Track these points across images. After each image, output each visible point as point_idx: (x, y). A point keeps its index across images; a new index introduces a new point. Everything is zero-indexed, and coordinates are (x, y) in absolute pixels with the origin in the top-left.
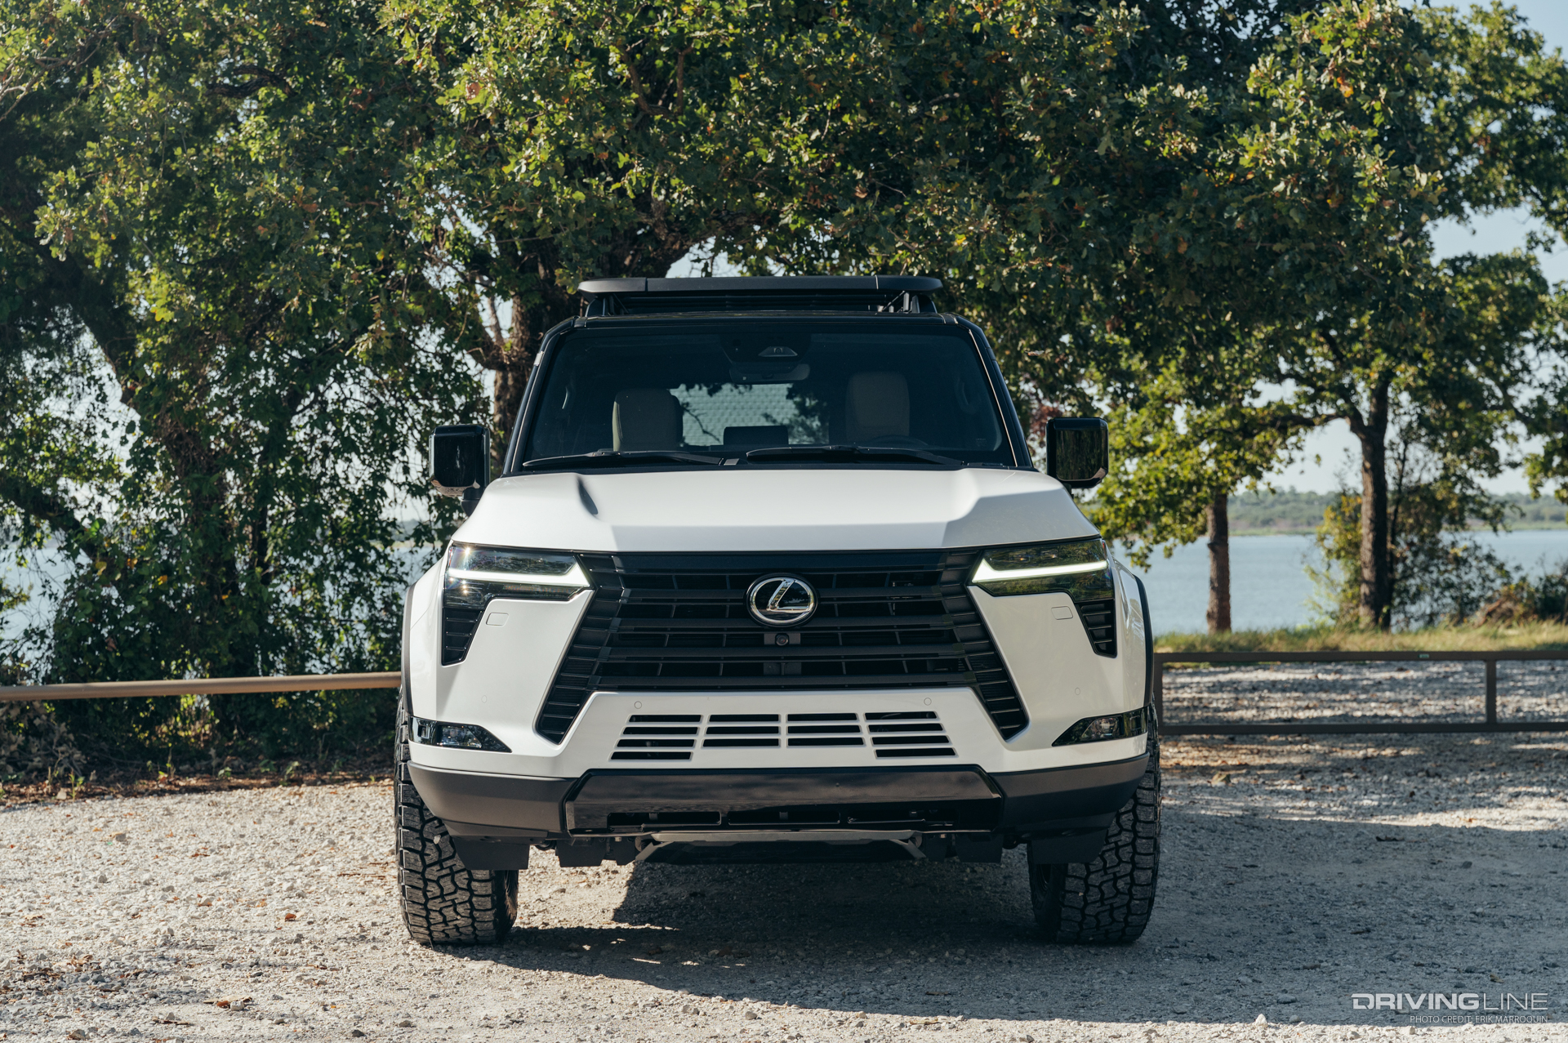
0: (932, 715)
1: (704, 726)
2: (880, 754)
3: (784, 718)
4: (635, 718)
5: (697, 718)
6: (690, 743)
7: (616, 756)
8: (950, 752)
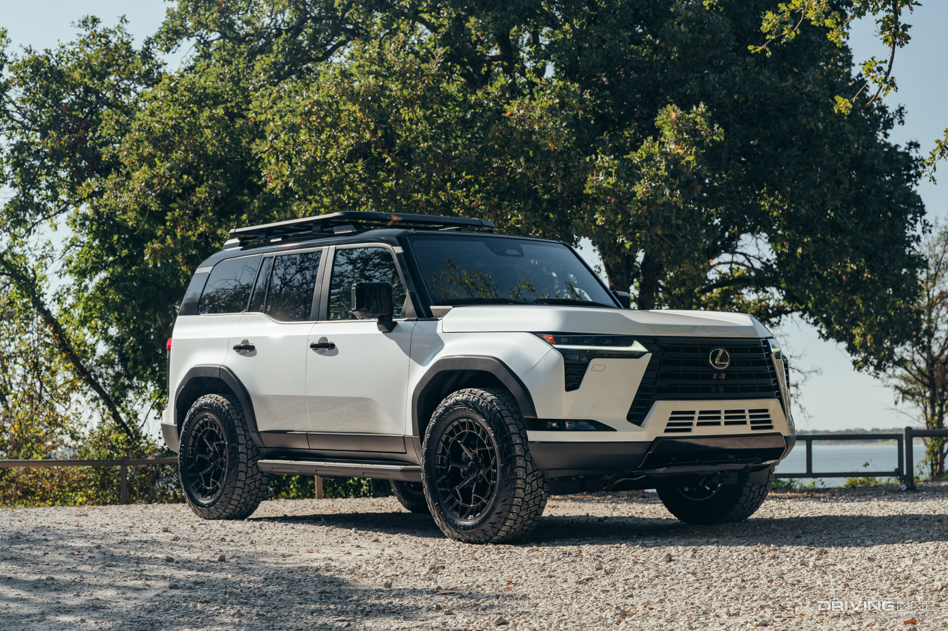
0: (766, 411)
1: (696, 416)
2: (753, 428)
3: (723, 412)
4: (673, 413)
5: (693, 412)
6: (691, 424)
7: (666, 431)
8: (771, 427)
